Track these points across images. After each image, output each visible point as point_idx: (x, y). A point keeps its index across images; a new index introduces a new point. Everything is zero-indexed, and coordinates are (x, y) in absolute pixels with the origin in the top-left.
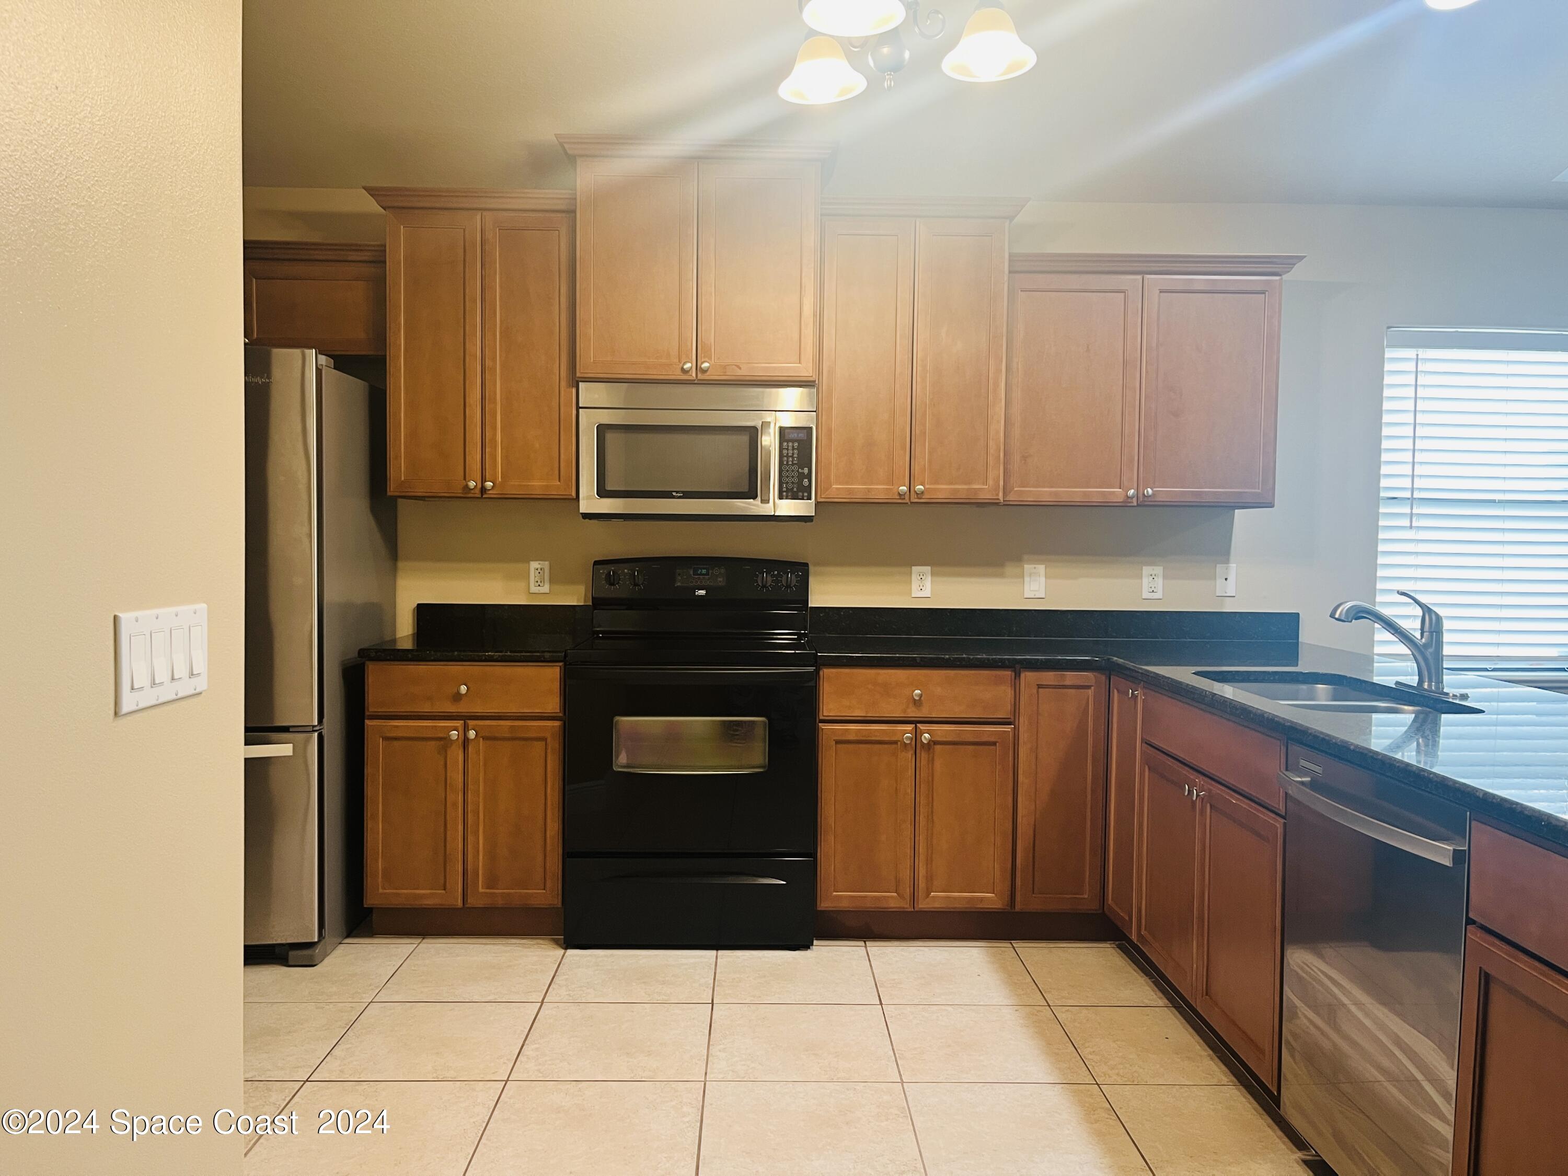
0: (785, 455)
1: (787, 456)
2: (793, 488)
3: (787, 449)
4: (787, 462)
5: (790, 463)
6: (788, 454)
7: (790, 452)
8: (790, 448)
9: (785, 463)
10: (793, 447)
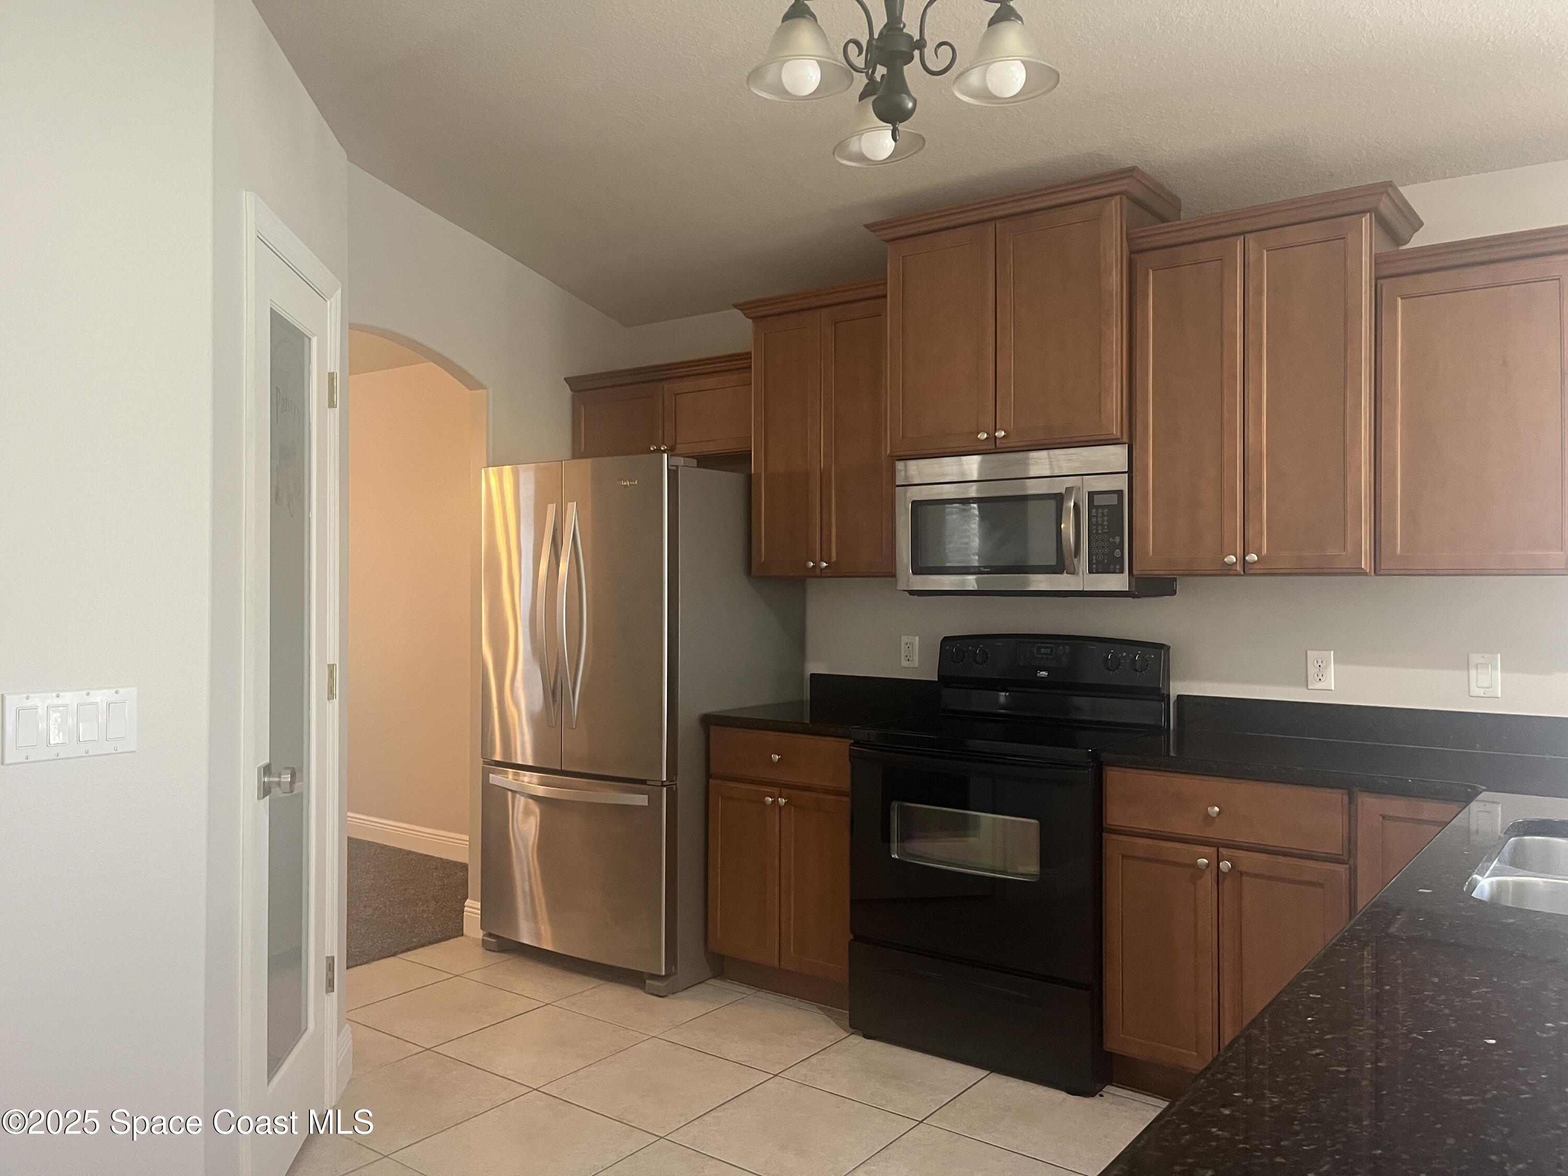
0: (1094, 523)
1: (1097, 524)
2: (1103, 560)
3: (1097, 517)
4: (1097, 530)
5: (1100, 532)
6: (1097, 522)
7: (1100, 520)
8: (1100, 515)
9: (1094, 532)
10: (1103, 513)
